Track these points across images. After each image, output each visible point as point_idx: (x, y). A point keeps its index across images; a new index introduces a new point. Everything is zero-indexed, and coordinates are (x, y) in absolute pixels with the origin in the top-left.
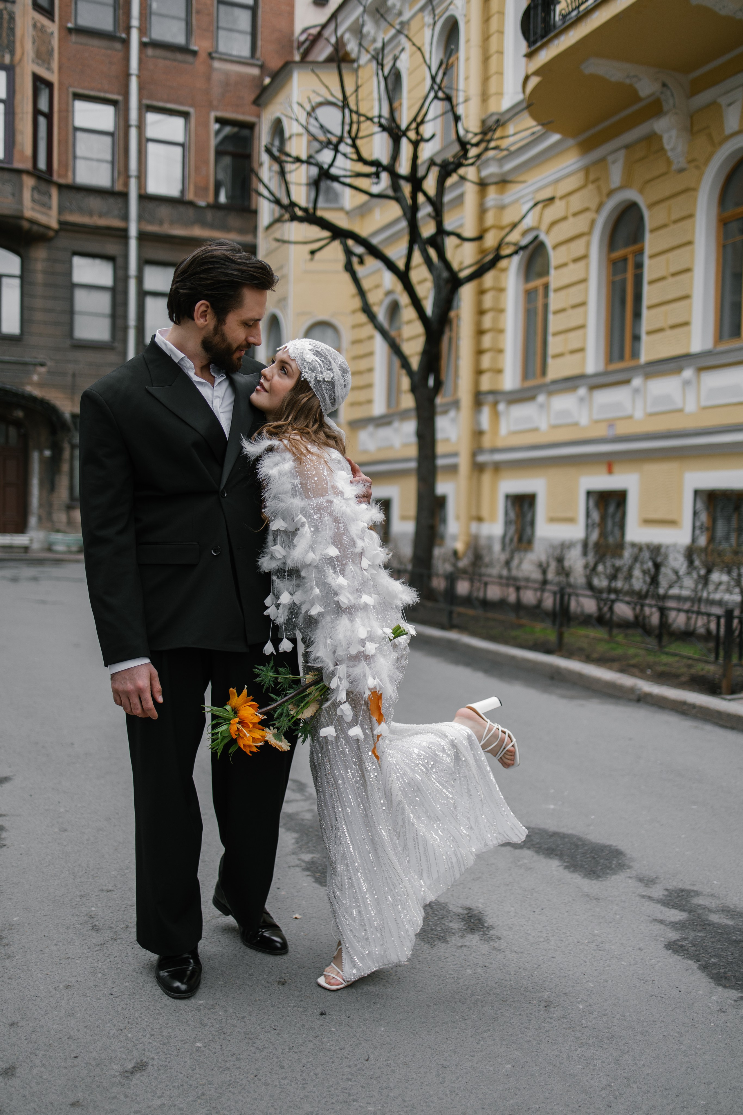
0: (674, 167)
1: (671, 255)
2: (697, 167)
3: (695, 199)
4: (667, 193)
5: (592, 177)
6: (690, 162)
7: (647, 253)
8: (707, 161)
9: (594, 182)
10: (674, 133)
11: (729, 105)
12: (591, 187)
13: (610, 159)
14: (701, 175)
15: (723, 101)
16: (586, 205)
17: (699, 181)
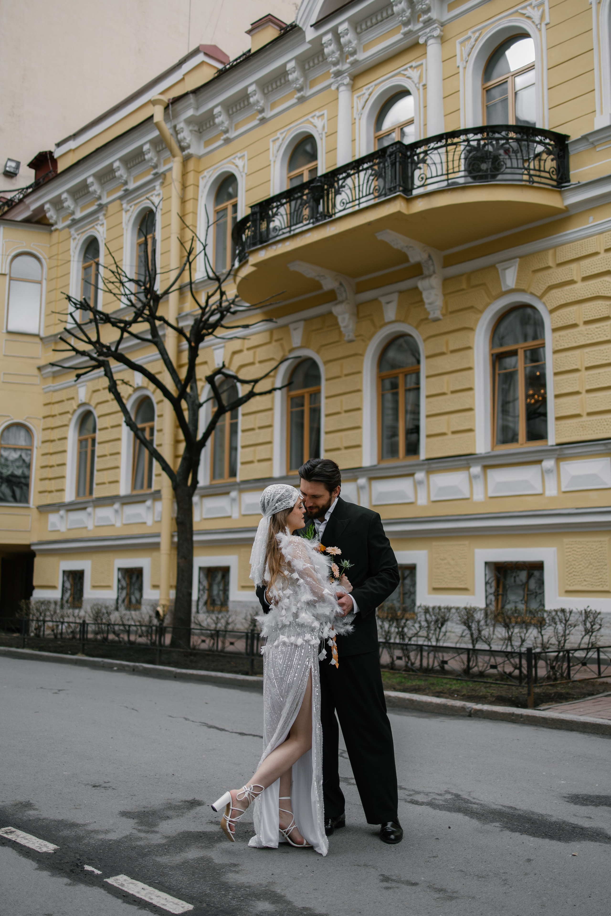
0: (346, 338)
1: (344, 398)
2: (363, 340)
3: (362, 362)
4: (340, 355)
5: (275, 337)
6: (357, 336)
7: (323, 395)
8: (370, 338)
9: (276, 341)
10: (347, 316)
11: (388, 303)
12: (274, 343)
13: (292, 327)
14: (366, 346)
15: (383, 300)
16: (271, 356)
17: (365, 350)
